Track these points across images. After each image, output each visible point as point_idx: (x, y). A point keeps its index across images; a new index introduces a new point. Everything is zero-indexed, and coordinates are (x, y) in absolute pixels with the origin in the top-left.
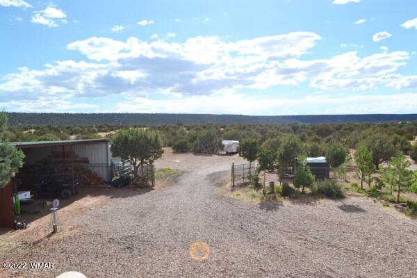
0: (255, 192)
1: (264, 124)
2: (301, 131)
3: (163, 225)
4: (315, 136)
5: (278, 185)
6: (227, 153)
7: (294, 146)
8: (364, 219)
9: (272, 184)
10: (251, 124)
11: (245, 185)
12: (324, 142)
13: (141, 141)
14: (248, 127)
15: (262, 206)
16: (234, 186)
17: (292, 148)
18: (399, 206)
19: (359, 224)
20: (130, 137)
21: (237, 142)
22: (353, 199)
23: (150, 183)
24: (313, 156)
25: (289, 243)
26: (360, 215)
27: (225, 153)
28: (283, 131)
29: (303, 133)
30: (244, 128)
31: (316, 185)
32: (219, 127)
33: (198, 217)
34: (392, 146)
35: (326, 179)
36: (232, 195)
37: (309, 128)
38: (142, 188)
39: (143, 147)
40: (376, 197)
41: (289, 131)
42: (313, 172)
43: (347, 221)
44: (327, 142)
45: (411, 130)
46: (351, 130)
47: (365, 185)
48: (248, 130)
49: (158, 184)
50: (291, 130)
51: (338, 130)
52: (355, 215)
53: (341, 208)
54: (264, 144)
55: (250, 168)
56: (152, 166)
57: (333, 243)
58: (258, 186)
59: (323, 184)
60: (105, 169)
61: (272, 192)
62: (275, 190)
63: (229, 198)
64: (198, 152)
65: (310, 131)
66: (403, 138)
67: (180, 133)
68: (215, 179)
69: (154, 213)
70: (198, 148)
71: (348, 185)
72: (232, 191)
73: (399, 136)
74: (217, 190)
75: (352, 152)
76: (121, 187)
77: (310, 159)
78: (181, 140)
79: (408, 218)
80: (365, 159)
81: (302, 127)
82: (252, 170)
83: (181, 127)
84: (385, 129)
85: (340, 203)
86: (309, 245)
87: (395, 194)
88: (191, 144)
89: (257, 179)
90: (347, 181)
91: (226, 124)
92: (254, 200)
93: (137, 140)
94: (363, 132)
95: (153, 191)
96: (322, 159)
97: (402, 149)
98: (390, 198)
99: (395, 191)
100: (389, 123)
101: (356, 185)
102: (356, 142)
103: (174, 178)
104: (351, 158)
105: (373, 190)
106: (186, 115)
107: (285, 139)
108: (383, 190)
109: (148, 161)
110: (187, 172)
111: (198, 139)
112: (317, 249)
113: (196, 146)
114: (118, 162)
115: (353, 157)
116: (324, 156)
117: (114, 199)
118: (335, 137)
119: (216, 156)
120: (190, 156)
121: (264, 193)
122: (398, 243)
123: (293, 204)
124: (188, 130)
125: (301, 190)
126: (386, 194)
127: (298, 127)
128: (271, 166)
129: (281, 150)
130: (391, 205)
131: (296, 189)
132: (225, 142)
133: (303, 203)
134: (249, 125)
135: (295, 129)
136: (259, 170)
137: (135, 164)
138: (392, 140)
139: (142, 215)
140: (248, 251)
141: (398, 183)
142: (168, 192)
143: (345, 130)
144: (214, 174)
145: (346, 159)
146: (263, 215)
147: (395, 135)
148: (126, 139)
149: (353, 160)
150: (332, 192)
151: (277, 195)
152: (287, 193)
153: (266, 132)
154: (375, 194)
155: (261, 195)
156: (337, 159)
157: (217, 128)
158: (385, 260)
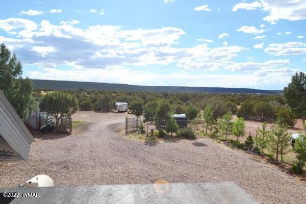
0: (141, 136)
1: (144, 92)
2: (170, 98)
3: (85, 155)
4: (179, 101)
5: (156, 131)
6: (119, 111)
7: (167, 106)
8: (206, 149)
9: (152, 130)
10: (135, 91)
11: (134, 131)
12: (184, 105)
13: (62, 101)
14: (133, 94)
15: (146, 143)
16: (127, 132)
17: (165, 108)
18: (226, 143)
19: (203, 152)
20: (54, 98)
21: (126, 104)
22: (201, 139)
23: (68, 130)
24: (177, 114)
25: (163, 163)
26: (204, 147)
27: (117, 111)
28: (157, 97)
29: (171, 99)
30: (130, 94)
31: (179, 131)
32: (111, 92)
33: (106, 150)
34: (226, 108)
35: (185, 127)
36: (127, 138)
37: (175, 96)
38: (63, 133)
39: (64, 105)
40: (214, 138)
41: (161, 97)
42: (178, 123)
43: (197, 151)
44: (186, 105)
45: (239, 99)
46: (202, 97)
47: (208, 132)
48: (133, 95)
49: (74, 131)
50: (163, 96)
51: (194, 97)
52: (201, 148)
53: (194, 144)
54: (146, 105)
55: (137, 121)
56: (70, 118)
57: (188, 161)
58: (143, 132)
59: (184, 130)
60: (35, 120)
61: (152, 135)
62: (154, 134)
63: (125, 139)
64: (98, 110)
65: (176, 97)
66: (233, 104)
67: (83, 96)
68: (113, 128)
69: (76, 148)
70: (98, 108)
71: (199, 132)
72: (126, 135)
73: (231, 102)
74: (116, 135)
75: (202, 112)
76: (48, 133)
77: (176, 116)
78: (85, 102)
79: (230, 149)
80: (209, 115)
81: (171, 95)
82: (139, 122)
83: (82, 92)
84: (223, 98)
85: (193, 142)
86: (175, 163)
87: (225, 136)
88: (93, 104)
89: (142, 128)
90: (198, 130)
91: (116, 91)
92: (141, 140)
93: (59, 100)
94: (210, 99)
95: (71, 135)
96: (183, 115)
97: (232, 110)
98: (222, 138)
99: (224, 134)
100: (226, 93)
101: (203, 132)
102: (205, 105)
103: (85, 127)
104: (201, 116)
105: (213, 134)
106: (85, 82)
107: (160, 102)
108: (218, 134)
109: (67, 114)
110: (94, 124)
111: (98, 100)
112: (180, 165)
113: (96, 106)
114: (44, 115)
115: (202, 115)
116: (184, 113)
117: (45, 141)
118: (191, 102)
119: (111, 114)
120: (92, 113)
121: (147, 136)
122: (223, 161)
123: (166, 142)
124: (88, 94)
125: (170, 134)
126: (220, 136)
127: (168, 95)
128: (152, 119)
129: (158, 109)
130: (222, 142)
131: (167, 133)
132: (118, 104)
133: (171, 141)
134: (134, 92)
135: (166, 96)
136: (145, 121)
137: (56, 117)
138: (226, 104)
139: (69, 150)
140: (140, 167)
141: (226, 129)
142: (83, 136)
143: (198, 97)
144: (112, 125)
145: (198, 115)
146: (147, 148)
147: (229, 102)
148: (51, 99)
149: (202, 117)
150: (189, 135)
151: (156, 137)
152: (161, 136)
153: (146, 97)
154: (213, 136)
155: (145, 138)
156: (192, 115)
157: (110, 94)
158: (215, 169)
